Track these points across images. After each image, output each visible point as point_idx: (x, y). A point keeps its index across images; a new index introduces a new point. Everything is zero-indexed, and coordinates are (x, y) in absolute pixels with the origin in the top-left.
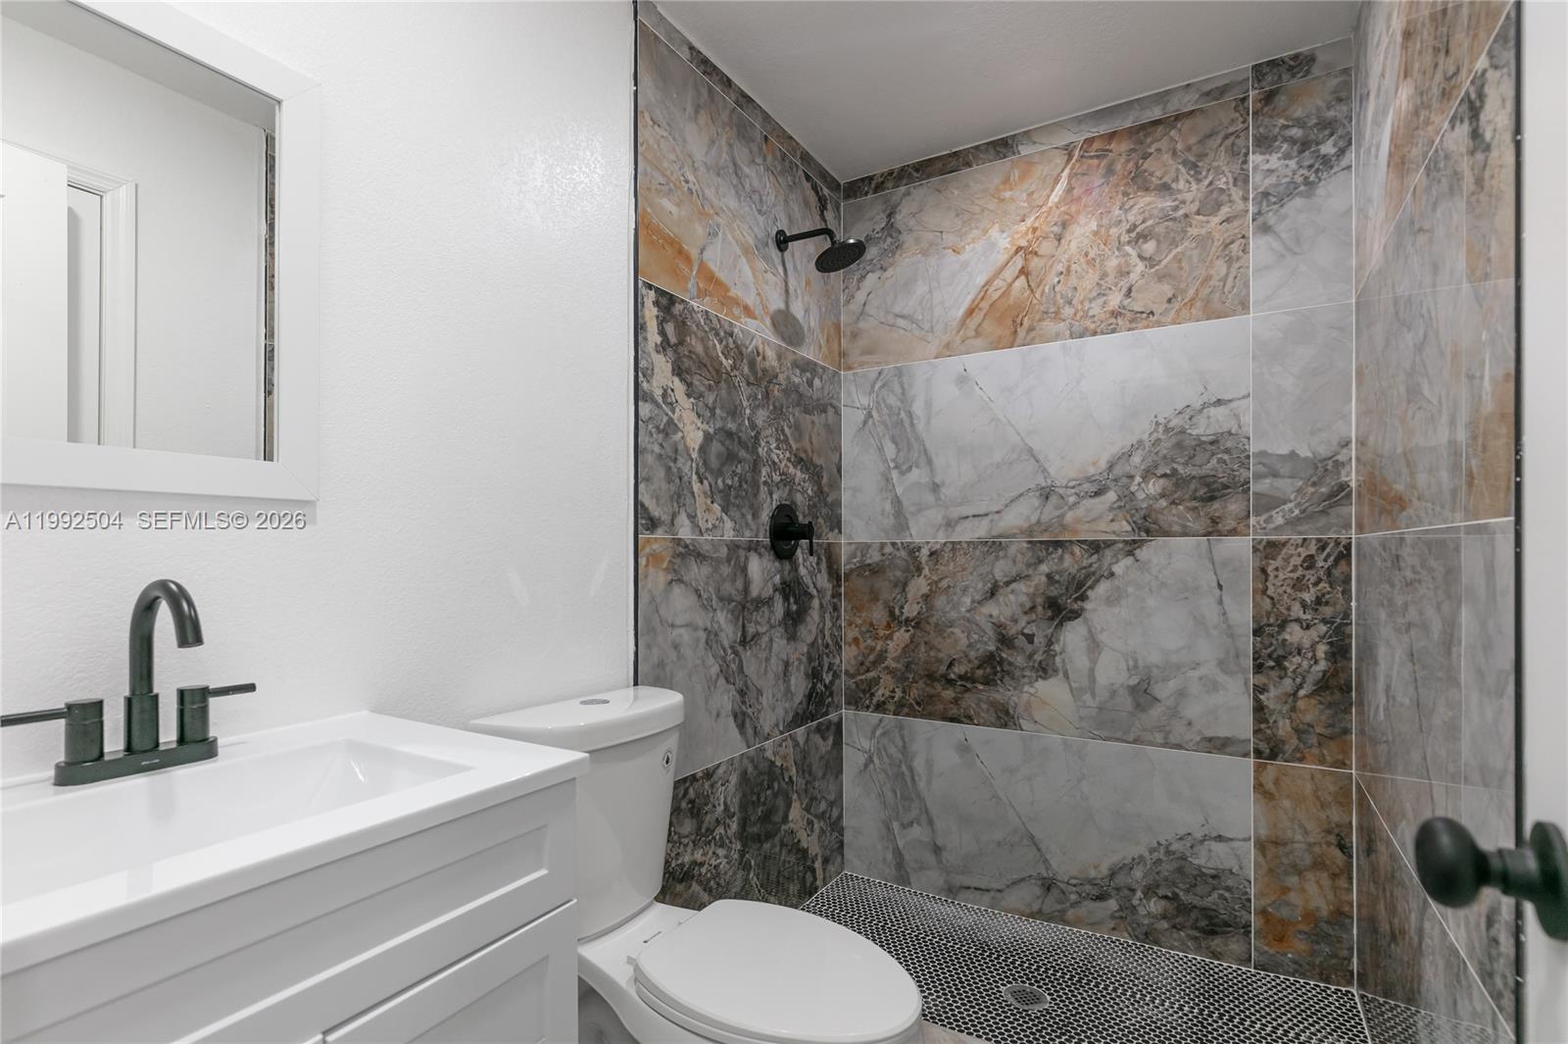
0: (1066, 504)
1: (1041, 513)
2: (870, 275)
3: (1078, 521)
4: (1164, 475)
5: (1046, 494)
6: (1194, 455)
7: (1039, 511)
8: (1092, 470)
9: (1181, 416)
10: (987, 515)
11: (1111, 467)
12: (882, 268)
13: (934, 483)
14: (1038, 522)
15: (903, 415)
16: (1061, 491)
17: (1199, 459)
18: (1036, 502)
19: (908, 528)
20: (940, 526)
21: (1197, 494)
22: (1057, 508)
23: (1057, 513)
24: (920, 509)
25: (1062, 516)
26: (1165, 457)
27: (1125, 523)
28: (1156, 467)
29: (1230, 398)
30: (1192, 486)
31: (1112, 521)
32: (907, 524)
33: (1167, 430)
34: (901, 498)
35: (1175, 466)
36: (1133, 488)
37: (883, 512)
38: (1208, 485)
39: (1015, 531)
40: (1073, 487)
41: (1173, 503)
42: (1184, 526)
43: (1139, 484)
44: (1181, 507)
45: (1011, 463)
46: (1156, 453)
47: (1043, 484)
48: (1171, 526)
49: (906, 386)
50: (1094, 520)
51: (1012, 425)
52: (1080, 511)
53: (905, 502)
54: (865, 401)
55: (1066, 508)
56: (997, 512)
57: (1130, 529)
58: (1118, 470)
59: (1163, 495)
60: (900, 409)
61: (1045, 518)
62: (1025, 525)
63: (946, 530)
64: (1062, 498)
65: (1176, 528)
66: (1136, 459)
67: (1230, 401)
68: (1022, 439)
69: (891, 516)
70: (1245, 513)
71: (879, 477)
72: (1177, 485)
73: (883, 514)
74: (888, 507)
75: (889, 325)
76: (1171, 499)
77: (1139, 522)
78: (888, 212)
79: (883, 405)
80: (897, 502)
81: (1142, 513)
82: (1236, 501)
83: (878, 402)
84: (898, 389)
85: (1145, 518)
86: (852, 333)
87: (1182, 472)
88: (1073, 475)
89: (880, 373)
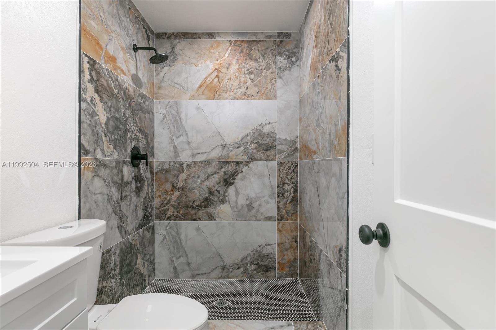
0: (230, 150)
1: (222, 153)
2: (165, 67)
3: (233, 155)
4: (256, 143)
5: (224, 147)
6: (263, 138)
7: (222, 152)
8: (237, 140)
9: (260, 126)
10: (206, 153)
11: (242, 140)
12: (170, 66)
13: (188, 142)
14: (222, 155)
15: (177, 118)
16: (228, 146)
17: (265, 139)
18: (221, 149)
19: (179, 157)
20: (190, 156)
21: (264, 149)
22: (227, 151)
23: (227, 153)
24: (183, 150)
25: (228, 154)
26: (256, 138)
27: (246, 156)
28: (254, 140)
29: (272, 122)
30: (263, 147)
31: (242, 156)
32: (179, 155)
33: (257, 130)
34: (177, 146)
35: (259, 140)
36: (248, 146)
37: (170, 151)
38: (267, 146)
39: (215, 158)
40: (232, 145)
41: (258, 151)
42: (261, 158)
43: (249, 145)
44: (260, 152)
45: (213, 137)
46: (254, 136)
47: (223, 144)
48: (257, 157)
49: (178, 108)
50: (237, 155)
51: (214, 125)
52: (234, 152)
53: (178, 148)
54: (163, 111)
55: (230, 151)
56: (209, 152)
57: (247, 158)
58: (244, 141)
59: (256, 149)
60: (176, 115)
61: (223, 154)
62: (218, 156)
63: (192, 157)
64: (229, 148)
65: (259, 158)
66: (249, 138)
67: (272, 123)
68: (217, 129)
69: (173, 152)
70: (275, 155)
71: (169, 139)
72: (259, 146)
73: (170, 152)
74: (172, 149)
75: (173, 86)
76: (257, 150)
77: (249, 156)
78: (172, 47)
79: (170, 114)
80: (175, 147)
81: (250, 153)
82: (273, 151)
83: (168, 112)
84: (176, 109)
85: (251, 155)
86: (159, 87)
87: (260, 142)
88: (232, 142)
89: (169, 102)
